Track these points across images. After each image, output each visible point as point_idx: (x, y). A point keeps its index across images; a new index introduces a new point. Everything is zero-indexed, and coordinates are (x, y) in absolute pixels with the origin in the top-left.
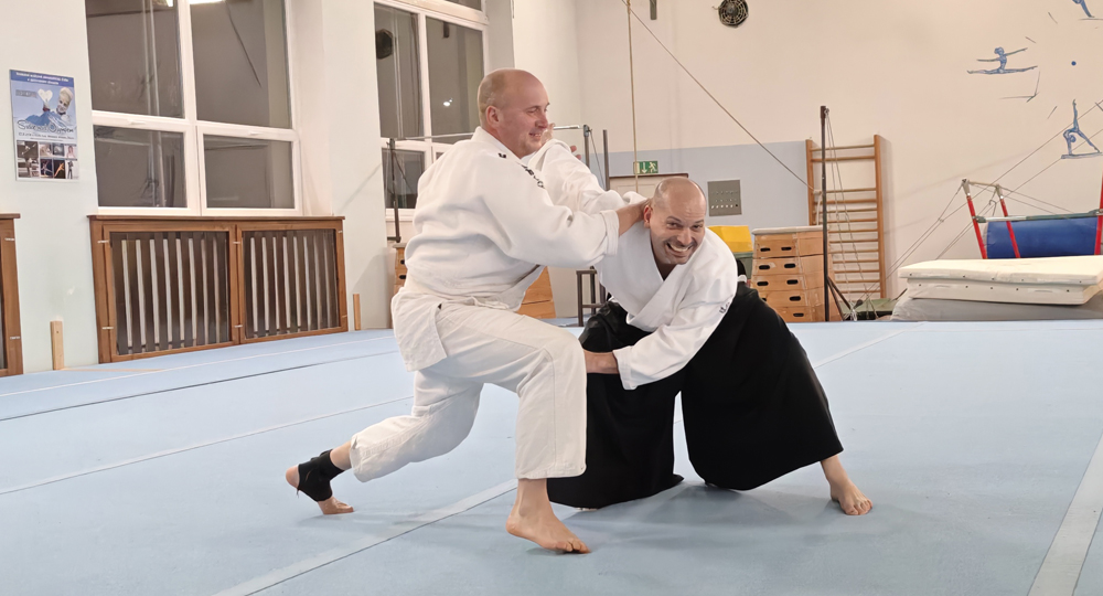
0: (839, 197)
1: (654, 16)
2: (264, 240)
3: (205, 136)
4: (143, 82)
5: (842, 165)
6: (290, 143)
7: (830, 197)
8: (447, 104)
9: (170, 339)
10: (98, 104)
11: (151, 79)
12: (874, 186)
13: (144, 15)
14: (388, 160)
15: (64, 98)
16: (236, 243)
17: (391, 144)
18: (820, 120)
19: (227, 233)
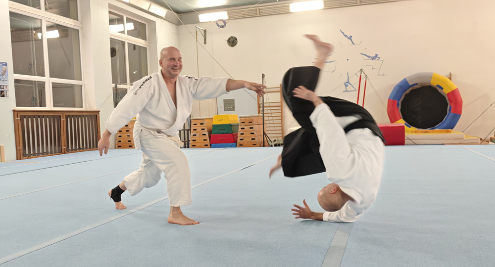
0: (268, 105)
1: (205, 43)
2: (73, 119)
3: (52, 83)
4: (31, 64)
5: (269, 94)
6: (81, 86)
7: (265, 105)
8: (134, 73)
9: (41, 152)
10: (16, 71)
11: (34, 64)
12: (280, 101)
13: (31, 42)
14: (115, 91)
15: (4, 70)
16: (63, 119)
17: (116, 85)
18: (262, 78)
19: (60, 116)
